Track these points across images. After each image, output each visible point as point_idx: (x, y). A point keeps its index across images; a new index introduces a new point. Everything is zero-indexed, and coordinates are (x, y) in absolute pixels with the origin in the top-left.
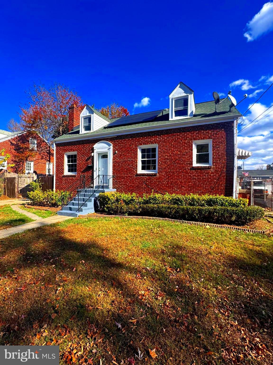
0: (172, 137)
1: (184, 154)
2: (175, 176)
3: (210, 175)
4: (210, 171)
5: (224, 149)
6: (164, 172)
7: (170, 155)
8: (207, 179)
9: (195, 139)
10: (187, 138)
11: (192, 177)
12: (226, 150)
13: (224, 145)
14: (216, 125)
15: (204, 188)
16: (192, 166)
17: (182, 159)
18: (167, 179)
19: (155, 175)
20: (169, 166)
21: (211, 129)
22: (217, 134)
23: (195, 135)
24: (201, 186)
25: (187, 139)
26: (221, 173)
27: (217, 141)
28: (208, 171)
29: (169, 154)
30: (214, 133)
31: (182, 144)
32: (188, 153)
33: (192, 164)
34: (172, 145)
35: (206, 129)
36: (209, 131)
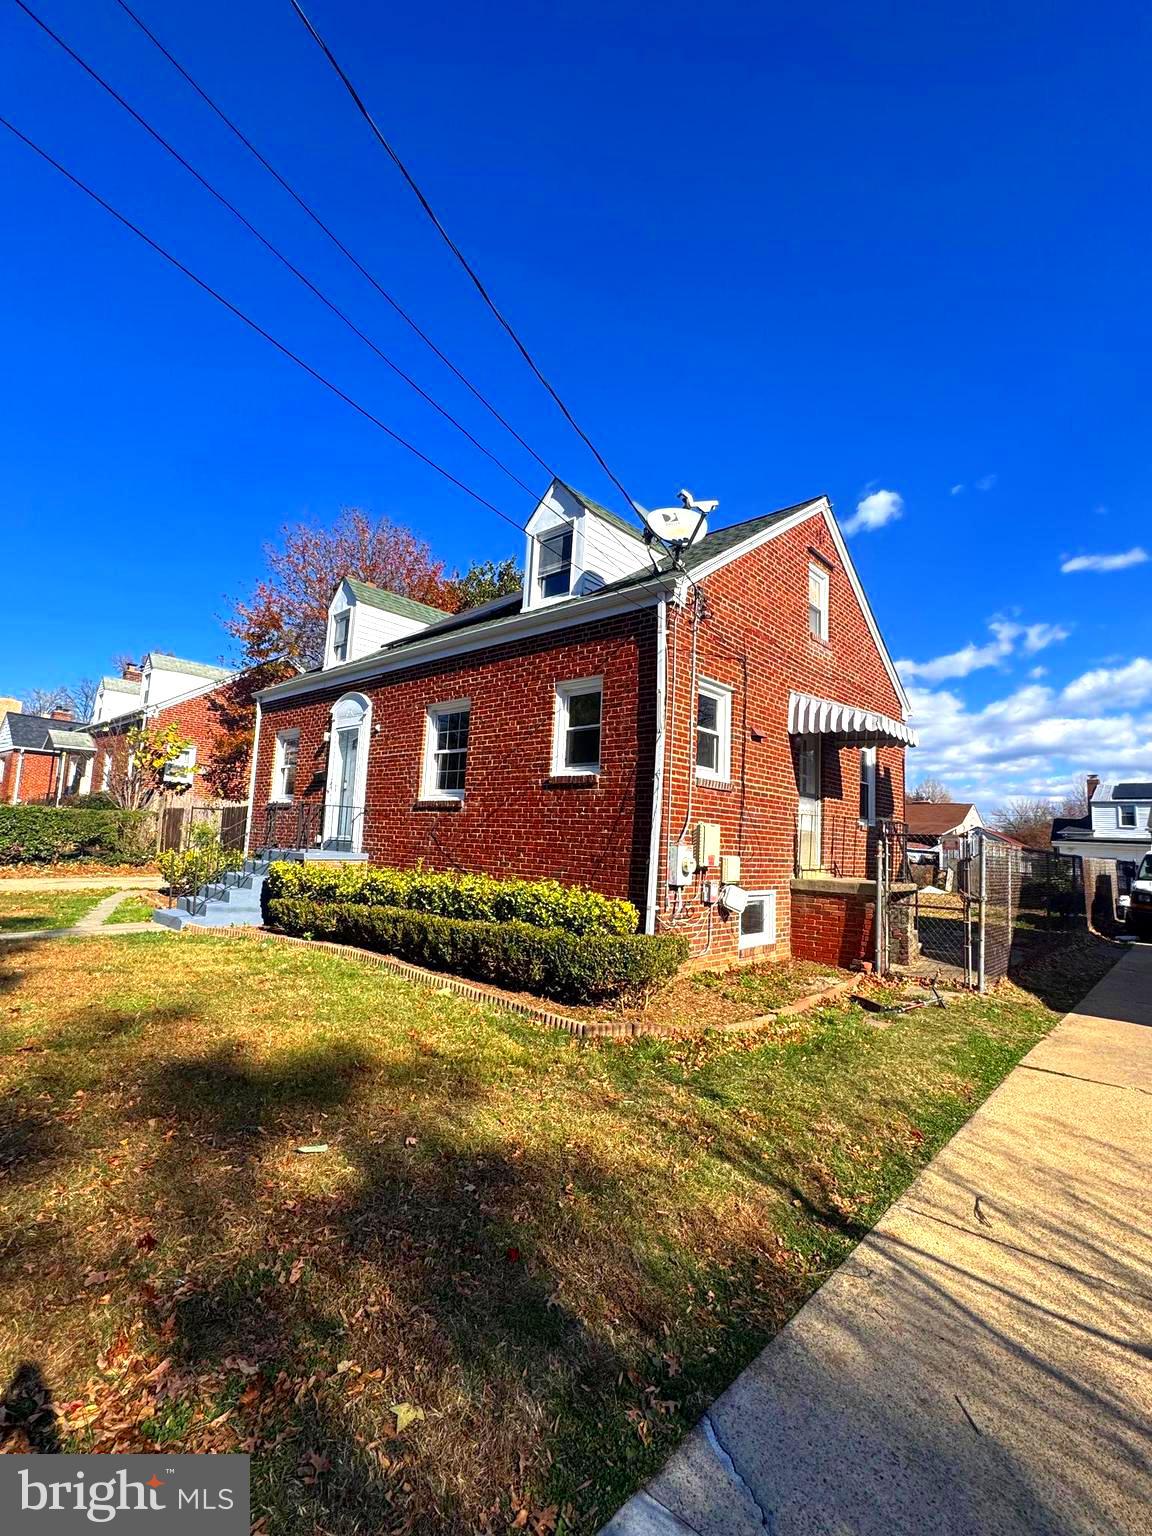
0: (505, 674)
1: (531, 733)
2: (505, 810)
3: (593, 811)
4: (593, 793)
5: (632, 709)
6: (479, 795)
7: (497, 736)
8: (585, 823)
9: (560, 677)
10: (539, 672)
11: (545, 816)
12: (638, 714)
13: (633, 697)
14: (616, 622)
15: (573, 859)
16: (547, 776)
17: (523, 750)
18: (485, 821)
19: (456, 807)
20: (491, 774)
21: (602, 638)
22: (618, 653)
23: (559, 663)
24: (567, 852)
25: (538, 678)
26: (622, 804)
27: (616, 681)
28: (588, 792)
29: (495, 731)
30: (607, 653)
31: (526, 696)
32: (541, 728)
33: (546, 768)
34: (502, 700)
35: (588, 640)
36: (596, 645)
